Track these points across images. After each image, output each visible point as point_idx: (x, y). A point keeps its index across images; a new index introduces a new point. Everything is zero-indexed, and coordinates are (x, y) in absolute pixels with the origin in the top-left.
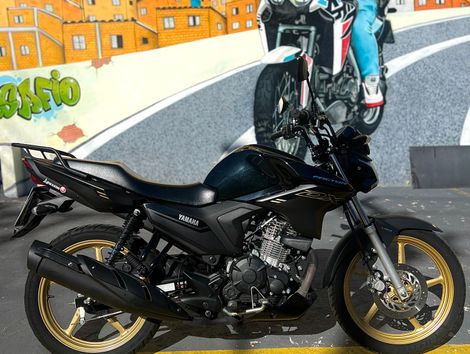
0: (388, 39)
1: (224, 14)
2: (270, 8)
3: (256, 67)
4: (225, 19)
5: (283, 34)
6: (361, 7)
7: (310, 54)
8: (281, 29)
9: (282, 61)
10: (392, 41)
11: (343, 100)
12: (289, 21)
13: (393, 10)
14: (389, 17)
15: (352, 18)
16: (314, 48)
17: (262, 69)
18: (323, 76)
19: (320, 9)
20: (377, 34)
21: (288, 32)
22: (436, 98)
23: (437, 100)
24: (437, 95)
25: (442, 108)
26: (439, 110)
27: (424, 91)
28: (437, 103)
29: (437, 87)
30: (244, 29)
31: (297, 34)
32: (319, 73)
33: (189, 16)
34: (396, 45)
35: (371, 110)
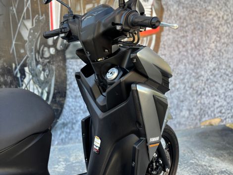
22: (219, 23)
23: (221, 24)
24: (221, 19)
25: (226, 35)
26: (223, 36)
27: (206, 14)
28: (221, 29)
29: (221, 9)
35: (145, 39)
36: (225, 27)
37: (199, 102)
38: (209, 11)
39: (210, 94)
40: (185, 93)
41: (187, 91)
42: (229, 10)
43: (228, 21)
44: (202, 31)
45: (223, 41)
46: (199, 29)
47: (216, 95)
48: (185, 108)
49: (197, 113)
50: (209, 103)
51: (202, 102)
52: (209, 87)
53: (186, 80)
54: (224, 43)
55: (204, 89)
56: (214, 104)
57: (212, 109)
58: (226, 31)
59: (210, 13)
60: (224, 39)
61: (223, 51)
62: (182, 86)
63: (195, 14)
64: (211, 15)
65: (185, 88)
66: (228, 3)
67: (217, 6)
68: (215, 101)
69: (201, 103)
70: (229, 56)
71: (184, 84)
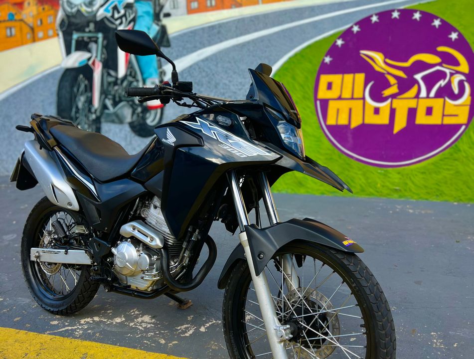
0: (165, 43)
1: (31, 25)
2: (66, 18)
3: (57, 71)
5: (78, 42)
6: (140, 13)
7: (99, 58)
8: (75, 36)
9: (77, 65)
10: (168, 45)
11: (128, 101)
12: (80, 29)
13: (167, 15)
14: (165, 21)
15: (132, 24)
16: (102, 53)
17: (62, 72)
18: (111, 79)
19: (106, 17)
20: (155, 38)
21: (80, 39)
30: (46, 37)
31: (88, 40)
32: (107, 76)
33: (7, 28)
34: (172, 49)
66: (218, 86)
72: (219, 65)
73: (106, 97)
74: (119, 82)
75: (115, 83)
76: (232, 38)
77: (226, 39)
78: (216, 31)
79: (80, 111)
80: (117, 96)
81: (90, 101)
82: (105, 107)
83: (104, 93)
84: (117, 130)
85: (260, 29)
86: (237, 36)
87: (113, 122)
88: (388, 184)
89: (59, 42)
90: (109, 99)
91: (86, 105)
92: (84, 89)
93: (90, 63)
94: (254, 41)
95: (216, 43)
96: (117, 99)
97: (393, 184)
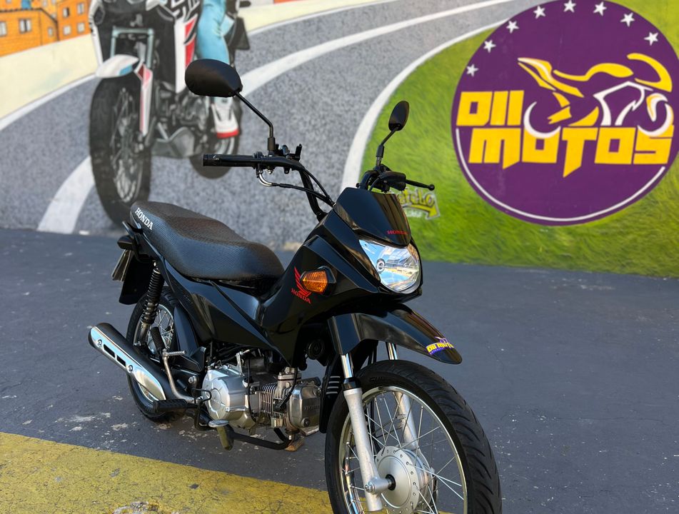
0: (241, 45)
1: (54, 16)
2: (102, 6)
3: (90, 82)
4: (56, 22)
5: (118, 40)
7: (149, 64)
8: (116, 33)
9: (117, 74)
10: (246, 46)
11: (189, 127)
12: (123, 23)
13: (246, 4)
14: (242, 13)
15: (196, 16)
16: (153, 57)
17: (97, 84)
18: (165, 95)
19: (159, 6)
20: (227, 38)
21: (123, 37)
22: (306, 128)
23: (308, 130)
24: (308, 124)
25: (314, 143)
26: (311, 145)
27: (290, 118)
28: (308, 136)
29: (307, 113)
30: (76, 33)
31: (134, 39)
32: (160, 90)
33: (20, 20)
34: (252, 52)
35: (223, 142)
36: (313, 134)
37: (281, 219)
38: (292, 114)
39: (295, 213)
40: (265, 207)
41: (267, 204)
42: (317, 115)
43: (316, 127)
44: (285, 137)
45: (310, 150)
46: (282, 135)
47: (303, 215)
48: (265, 224)
49: (279, 232)
50: (294, 223)
51: (286, 220)
52: (294, 203)
53: (266, 192)
54: (312, 153)
55: (288, 205)
56: (301, 226)
57: (298, 231)
58: (314, 139)
59: (295, 116)
60: (312, 147)
61: (311, 162)
62: (262, 198)
63: (277, 117)
64: (295, 119)
65: (265, 201)
66: (316, 106)
67: (302, 110)
68: (301, 221)
69: (284, 221)
70: (319, 169)
71: (264, 195)
72: (318, 76)
73: (158, 121)
74: (177, 98)
75: (171, 101)
76: (337, 37)
77: (328, 39)
78: (314, 28)
79: (123, 140)
80: (174, 118)
81: (136, 126)
82: (156, 134)
83: (155, 114)
84: (174, 167)
85: (377, 26)
86: (344, 35)
87: (168, 155)
88: (553, 248)
89: (93, 40)
90: (162, 123)
91: (131, 131)
92: (127, 108)
93: (137, 71)
94: (367, 43)
95: (315, 45)
96: (174, 123)
97: (561, 248)
